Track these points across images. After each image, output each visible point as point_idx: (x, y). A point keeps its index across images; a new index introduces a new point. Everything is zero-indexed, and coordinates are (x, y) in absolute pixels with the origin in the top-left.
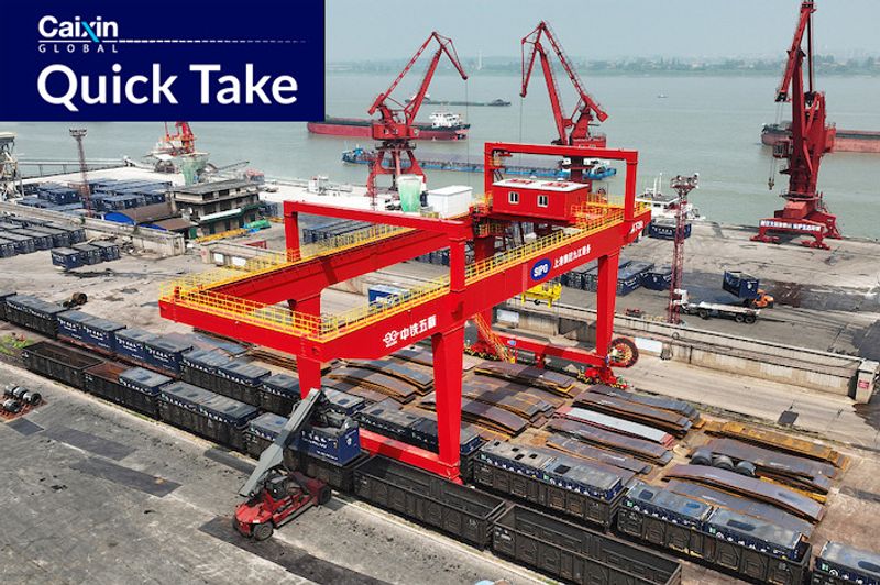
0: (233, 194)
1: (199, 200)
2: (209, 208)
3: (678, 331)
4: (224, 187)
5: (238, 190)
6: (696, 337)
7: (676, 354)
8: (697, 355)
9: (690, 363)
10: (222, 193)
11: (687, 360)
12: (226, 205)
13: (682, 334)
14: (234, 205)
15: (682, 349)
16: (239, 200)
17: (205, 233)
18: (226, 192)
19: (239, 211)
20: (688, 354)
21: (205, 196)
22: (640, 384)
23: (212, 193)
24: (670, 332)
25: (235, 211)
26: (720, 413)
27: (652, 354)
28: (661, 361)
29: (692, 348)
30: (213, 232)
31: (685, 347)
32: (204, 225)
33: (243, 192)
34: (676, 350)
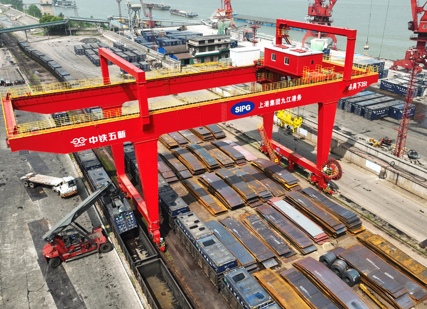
0: (216, 42)
1: (197, 44)
2: (202, 49)
3: (395, 161)
4: (212, 38)
5: (219, 40)
6: (405, 167)
7: (388, 176)
8: (401, 180)
9: (396, 184)
10: (210, 41)
11: (395, 182)
12: (212, 48)
13: (397, 163)
14: (216, 48)
15: (392, 173)
16: (219, 45)
17: (198, 62)
18: (213, 41)
19: (218, 51)
20: (396, 177)
21: (200, 42)
22: (346, 192)
23: (204, 41)
24: (390, 160)
25: (216, 51)
26: (382, 225)
27: (373, 172)
28: (378, 179)
29: (398, 174)
30: (203, 62)
31: (394, 172)
32: (198, 57)
33: (222, 41)
34: (389, 173)
